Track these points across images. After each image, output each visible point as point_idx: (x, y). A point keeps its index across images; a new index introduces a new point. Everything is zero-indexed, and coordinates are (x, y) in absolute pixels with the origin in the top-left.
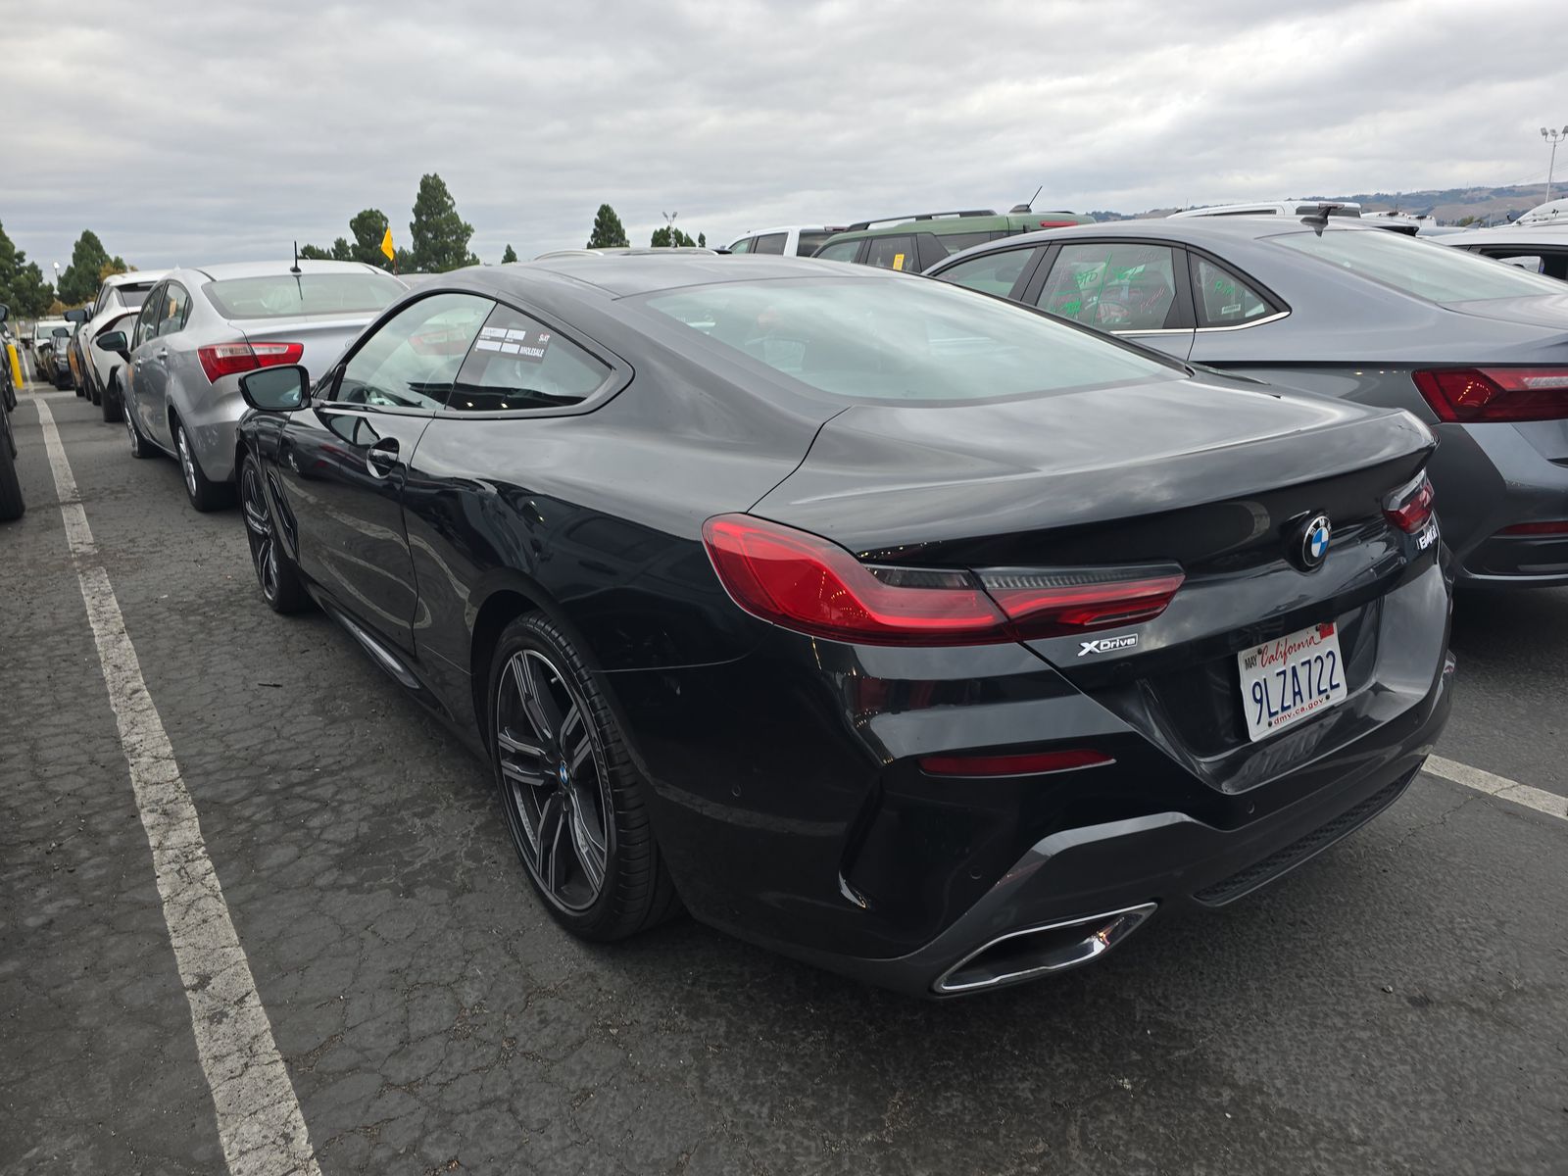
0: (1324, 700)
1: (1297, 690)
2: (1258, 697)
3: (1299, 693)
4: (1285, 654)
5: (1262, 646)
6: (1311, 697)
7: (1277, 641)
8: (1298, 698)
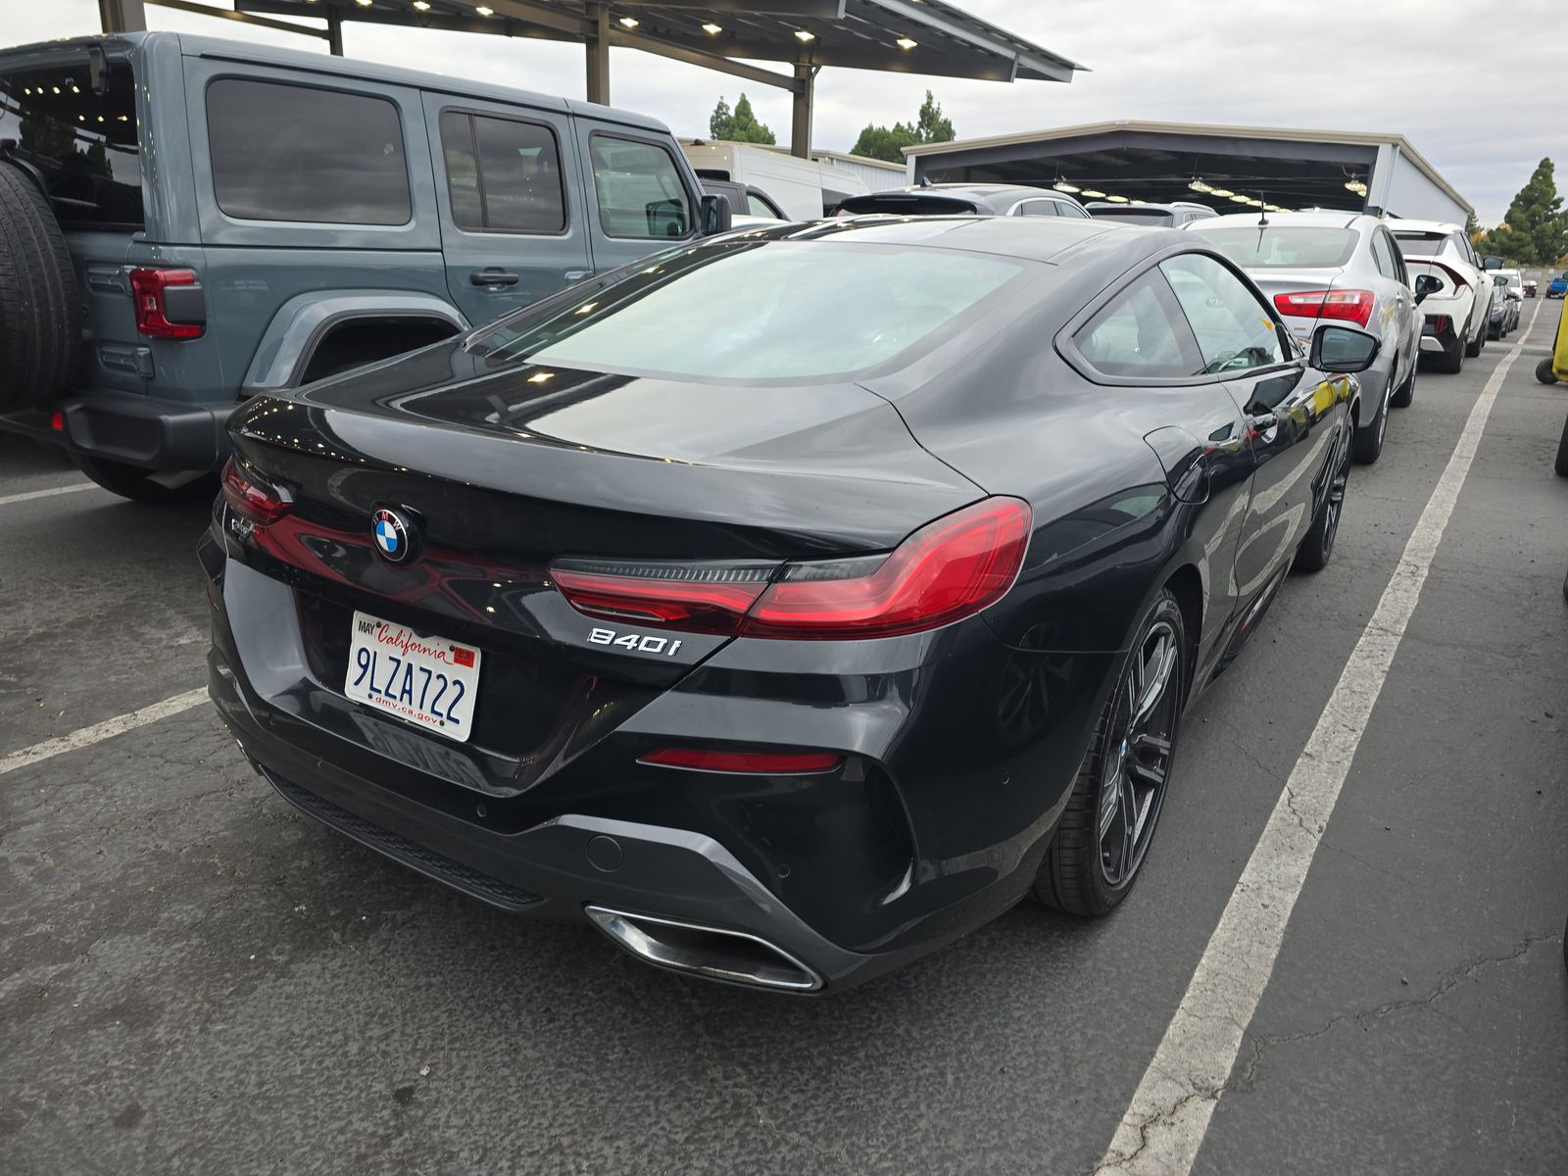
0: (438, 723)
1: (407, 688)
2: (364, 662)
3: (410, 692)
4: (407, 647)
5: (384, 622)
6: (421, 707)
7: (403, 627)
8: (406, 696)
